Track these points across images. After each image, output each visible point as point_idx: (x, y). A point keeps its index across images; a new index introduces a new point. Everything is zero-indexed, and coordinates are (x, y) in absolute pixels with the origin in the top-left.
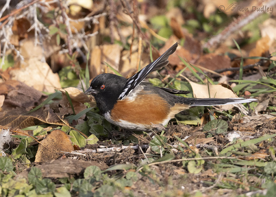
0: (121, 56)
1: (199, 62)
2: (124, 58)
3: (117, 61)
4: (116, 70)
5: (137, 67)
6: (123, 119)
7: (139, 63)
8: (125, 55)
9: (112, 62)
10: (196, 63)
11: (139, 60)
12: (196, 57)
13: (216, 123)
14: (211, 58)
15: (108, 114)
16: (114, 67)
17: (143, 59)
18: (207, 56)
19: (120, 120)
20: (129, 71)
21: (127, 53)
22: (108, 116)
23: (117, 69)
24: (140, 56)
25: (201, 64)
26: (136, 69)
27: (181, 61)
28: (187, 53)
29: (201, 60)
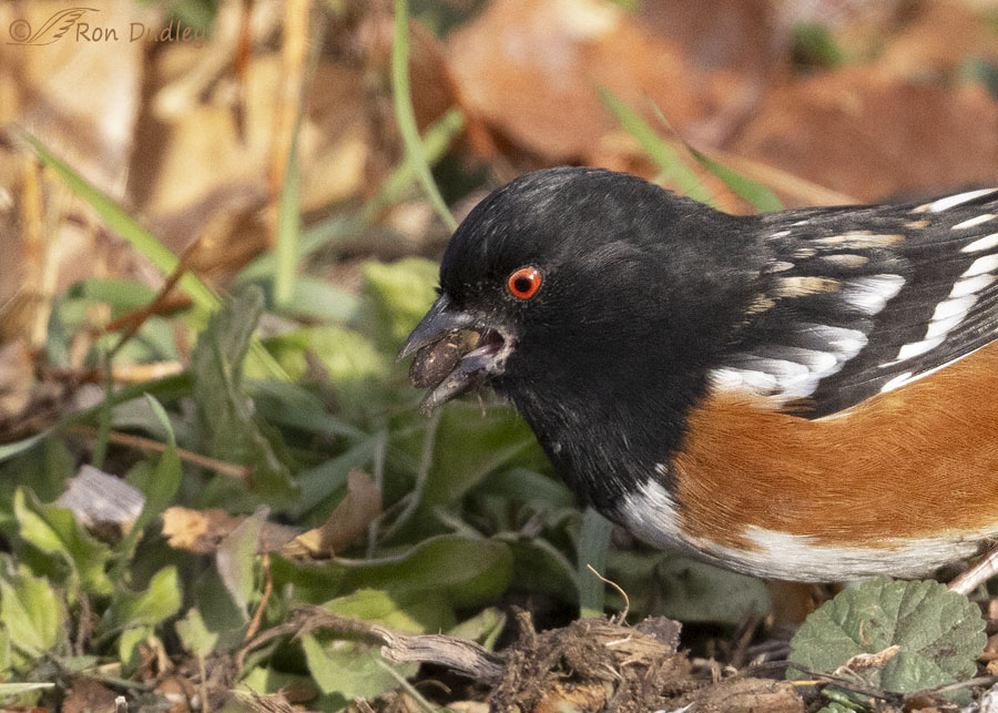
0: (151, 86)
1: (759, 132)
2: (174, 102)
3: (116, 124)
4: (104, 199)
5: (269, 173)
6: (774, 524)
7: (284, 140)
8: (178, 76)
9: (78, 131)
10: (732, 139)
11: (290, 116)
12: (736, 94)
13: (894, 606)
14: (851, 102)
15: (654, 492)
16: (92, 173)
17: (316, 108)
18: (823, 90)
19: (755, 533)
20: (209, 204)
21: (192, 65)
22: (652, 506)
23: (118, 189)
24: (293, 88)
25: (775, 152)
26: (262, 187)
27: (614, 124)
28: (666, 63)
29: (778, 122)
